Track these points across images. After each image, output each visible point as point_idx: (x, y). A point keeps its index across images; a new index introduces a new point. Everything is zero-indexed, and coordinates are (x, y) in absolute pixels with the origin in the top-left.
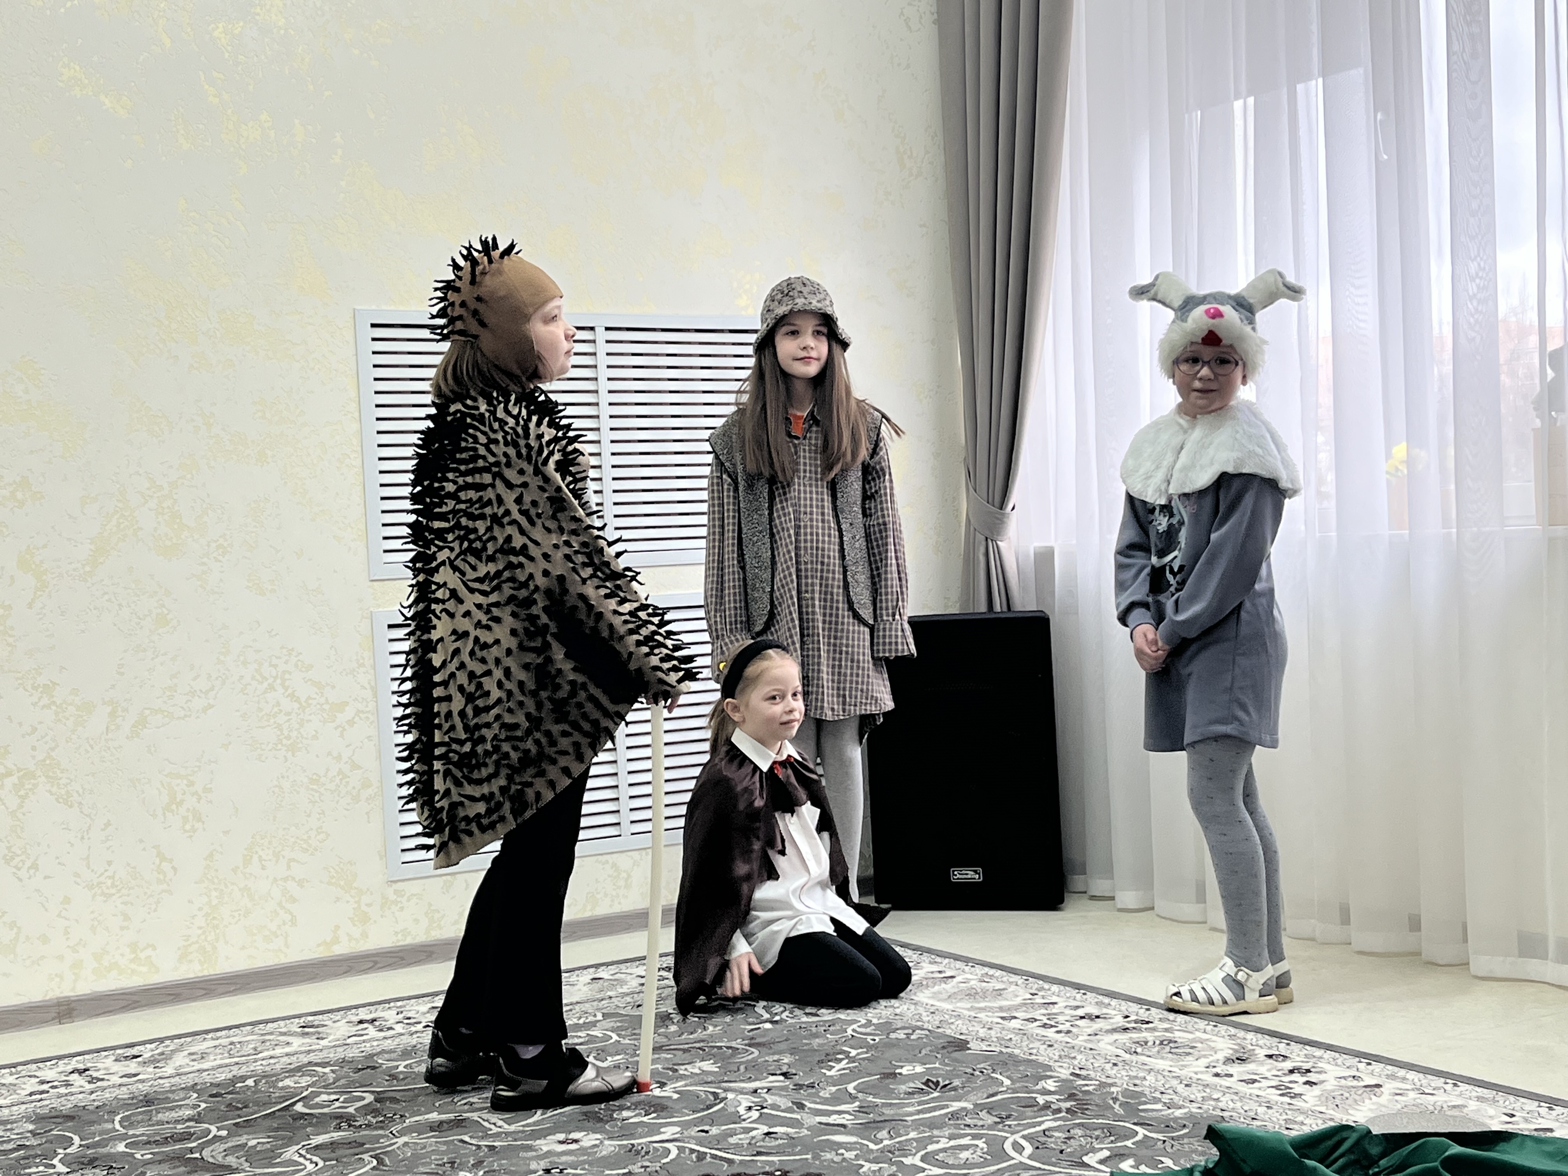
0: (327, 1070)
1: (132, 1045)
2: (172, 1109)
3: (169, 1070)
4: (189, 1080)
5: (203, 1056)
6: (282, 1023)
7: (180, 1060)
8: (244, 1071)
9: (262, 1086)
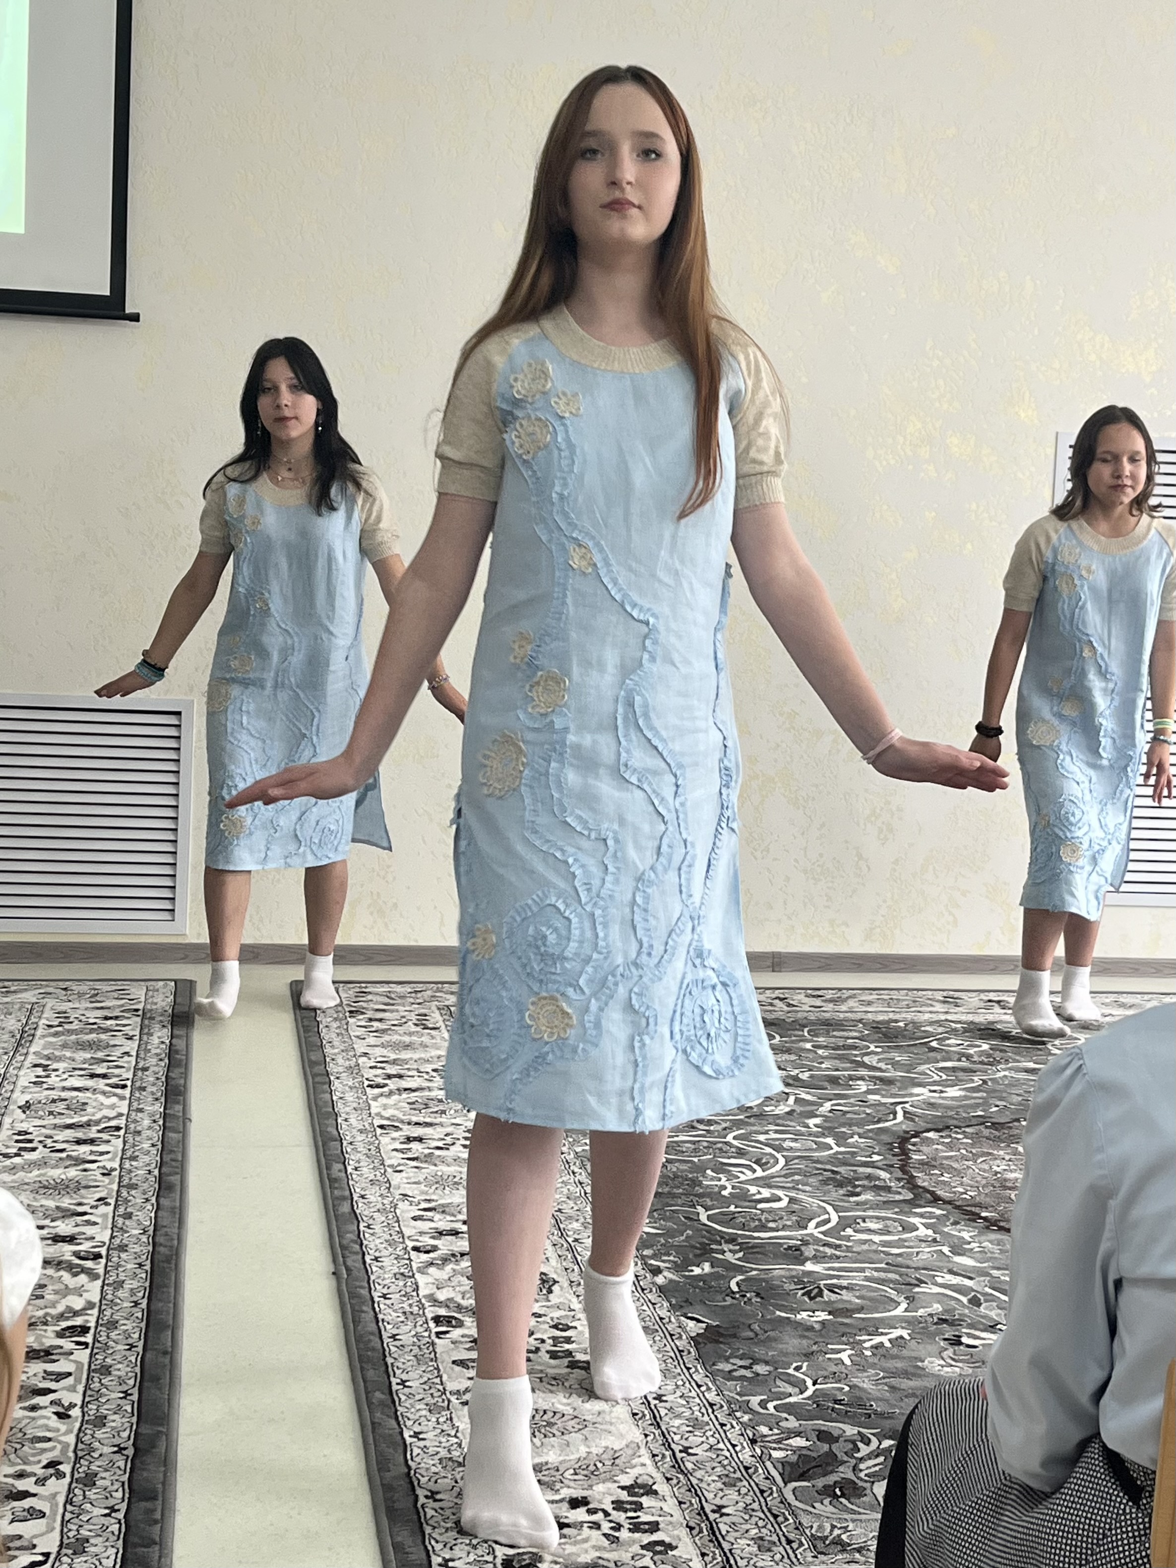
0: (959, 1026)
1: (819, 989)
2: (843, 1030)
3: (844, 1008)
4: (859, 1016)
5: (869, 1003)
6: (930, 993)
7: (851, 1003)
8: (897, 1017)
9: (910, 1027)
